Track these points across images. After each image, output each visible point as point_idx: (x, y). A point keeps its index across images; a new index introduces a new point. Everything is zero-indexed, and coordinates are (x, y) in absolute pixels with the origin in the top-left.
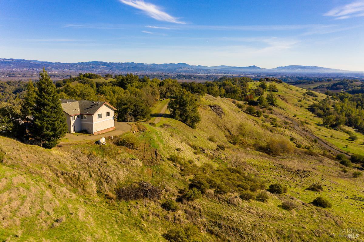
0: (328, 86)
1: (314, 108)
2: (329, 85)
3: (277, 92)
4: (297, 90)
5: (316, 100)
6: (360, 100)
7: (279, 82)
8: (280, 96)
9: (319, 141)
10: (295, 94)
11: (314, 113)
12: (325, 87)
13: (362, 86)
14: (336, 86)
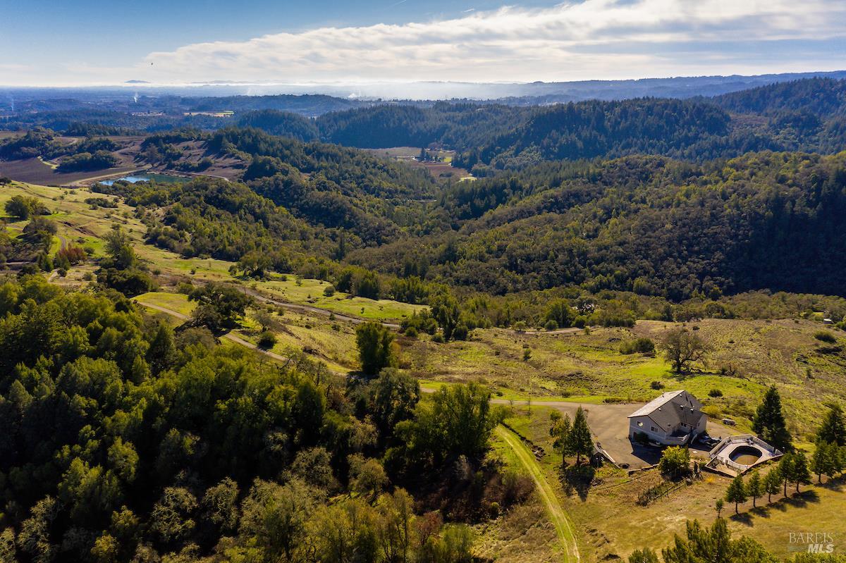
1: (160, 239)
3: (51, 214)
4: (62, 197)
5: (128, 216)
8: (69, 224)
9: (336, 316)
10: (83, 213)
11: (172, 250)
13: (89, 151)
14: (20, 149)
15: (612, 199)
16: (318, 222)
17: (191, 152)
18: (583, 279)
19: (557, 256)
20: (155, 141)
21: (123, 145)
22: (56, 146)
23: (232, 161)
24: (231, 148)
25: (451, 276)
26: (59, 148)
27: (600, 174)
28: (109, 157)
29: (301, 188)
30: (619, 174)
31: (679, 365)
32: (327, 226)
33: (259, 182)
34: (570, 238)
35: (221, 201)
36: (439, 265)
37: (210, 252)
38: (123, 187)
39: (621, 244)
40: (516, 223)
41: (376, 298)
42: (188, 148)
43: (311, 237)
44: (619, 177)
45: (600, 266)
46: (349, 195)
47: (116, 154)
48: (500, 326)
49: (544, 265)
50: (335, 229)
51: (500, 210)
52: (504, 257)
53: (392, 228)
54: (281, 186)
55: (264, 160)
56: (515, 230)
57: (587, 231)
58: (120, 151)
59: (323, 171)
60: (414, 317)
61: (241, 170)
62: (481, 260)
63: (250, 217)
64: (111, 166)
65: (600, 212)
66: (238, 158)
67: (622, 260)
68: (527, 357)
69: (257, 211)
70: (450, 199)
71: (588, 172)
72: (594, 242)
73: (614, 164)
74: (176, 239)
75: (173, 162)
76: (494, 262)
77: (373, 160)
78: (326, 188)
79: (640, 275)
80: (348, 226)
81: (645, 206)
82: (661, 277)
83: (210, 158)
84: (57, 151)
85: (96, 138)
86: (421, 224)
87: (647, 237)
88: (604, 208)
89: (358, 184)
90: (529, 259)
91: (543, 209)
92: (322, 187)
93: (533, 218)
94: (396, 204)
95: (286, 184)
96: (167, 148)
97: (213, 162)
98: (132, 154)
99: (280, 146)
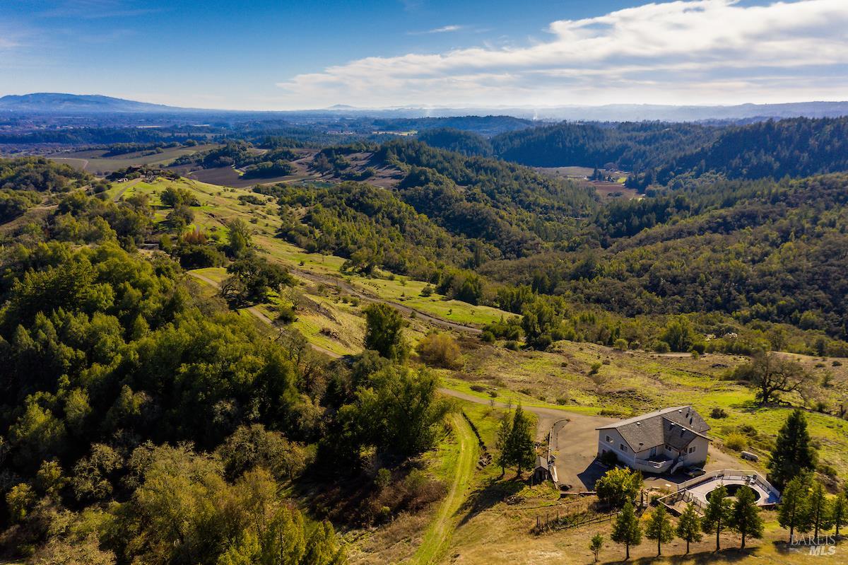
0: (197, 158)
1: (290, 234)
2: (198, 156)
3: (200, 206)
4: (219, 194)
5: (270, 213)
6: (335, 203)
7: (172, 176)
8: (213, 216)
9: (418, 314)
10: (231, 207)
11: (299, 245)
12: (191, 160)
13: (272, 160)
14: (218, 159)
15: (791, 220)
16: (461, 232)
17: (358, 162)
18: (737, 307)
19: (708, 280)
20: (328, 152)
21: (301, 156)
22: (247, 155)
23: (392, 171)
24: (393, 158)
25: (582, 293)
26: (249, 157)
27: (785, 194)
28: (285, 166)
29: (450, 198)
30: (809, 194)
31: (766, 395)
32: (469, 236)
33: (410, 191)
34: (728, 260)
35: (361, 204)
36: (572, 281)
37: (333, 249)
38: (281, 189)
39: (791, 271)
40: (670, 243)
41: (476, 304)
42: (356, 159)
43: (447, 245)
44: (809, 197)
45: (760, 294)
46: (498, 207)
47: (293, 164)
48: (599, 342)
49: (690, 288)
50: (475, 240)
51: (658, 229)
52: (646, 277)
53: (535, 241)
54: (431, 196)
55: (421, 171)
56: (666, 250)
57: (754, 255)
58: (298, 161)
59: (480, 184)
60: (501, 323)
61: (398, 181)
62: (619, 279)
63: (387, 221)
64: (287, 174)
65: (774, 235)
66: (399, 169)
67: (788, 289)
68: (594, 371)
69: (396, 216)
70: (605, 217)
71: (770, 191)
72: (759, 266)
73: (805, 183)
74: (305, 235)
75: (340, 171)
76: (634, 281)
77: (533, 175)
78: (475, 199)
79: (812, 308)
80: (489, 238)
81: (834, 230)
82: (840, 313)
83: (373, 169)
84: (247, 160)
85: (279, 150)
86: (568, 240)
87: (828, 265)
88: (779, 230)
89: (513, 198)
90: (674, 281)
91: (707, 229)
92: (471, 198)
93: (691, 238)
94: (549, 219)
95: (437, 193)
96: (337, 158)
97: (375, 172)
98: (307, 164)
99: (441, 159)
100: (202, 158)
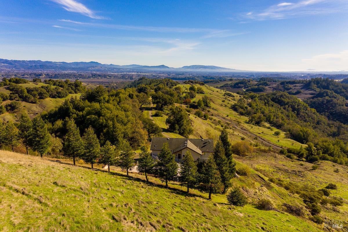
0: (231, 85)
1: (236, 107)
2: (232, 84)
3: (205, 94)
4: (217, 91)
5: (234, 100)
6: (266, 99)
7: (202, 84)
10: (218, 96)
12: (229, 85)
13: (258, 86)
14: (238, 85)
16: (337, 120)
17: (296, 88)
20: (283, 83)
21: (271, 84)
22: (250, 84)
23: (311, 92)
24: (314, 86)
28: (263, 88)
32: (340, 122)
33: (315, 100)
35: (279, 100)
43: (323, 124)
47: (267, 87)
50: (343, 124)
54: (325, 102)
55: (325, 91)
58: (269, 86)
61: (312, 96)
63: (290, 109)
64: (262, 91)
66: (315, 91)
69: (296, 107)
75: (286, 91)
83: (302, 91)
84: (249, 86)
85: (262, 81)
95: (328, 101)
96: (287, 86)
97: (302, 92)
98: (273, 87)
99: (341, 87)
100: (233, 85)
